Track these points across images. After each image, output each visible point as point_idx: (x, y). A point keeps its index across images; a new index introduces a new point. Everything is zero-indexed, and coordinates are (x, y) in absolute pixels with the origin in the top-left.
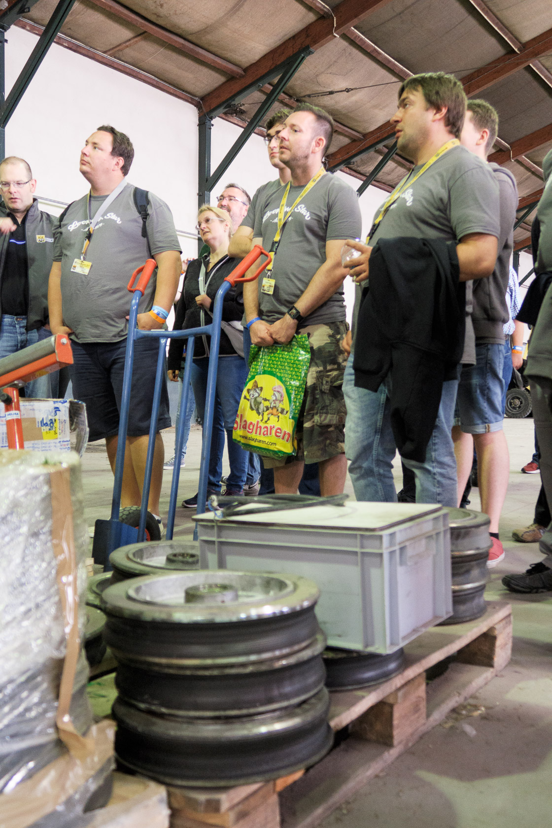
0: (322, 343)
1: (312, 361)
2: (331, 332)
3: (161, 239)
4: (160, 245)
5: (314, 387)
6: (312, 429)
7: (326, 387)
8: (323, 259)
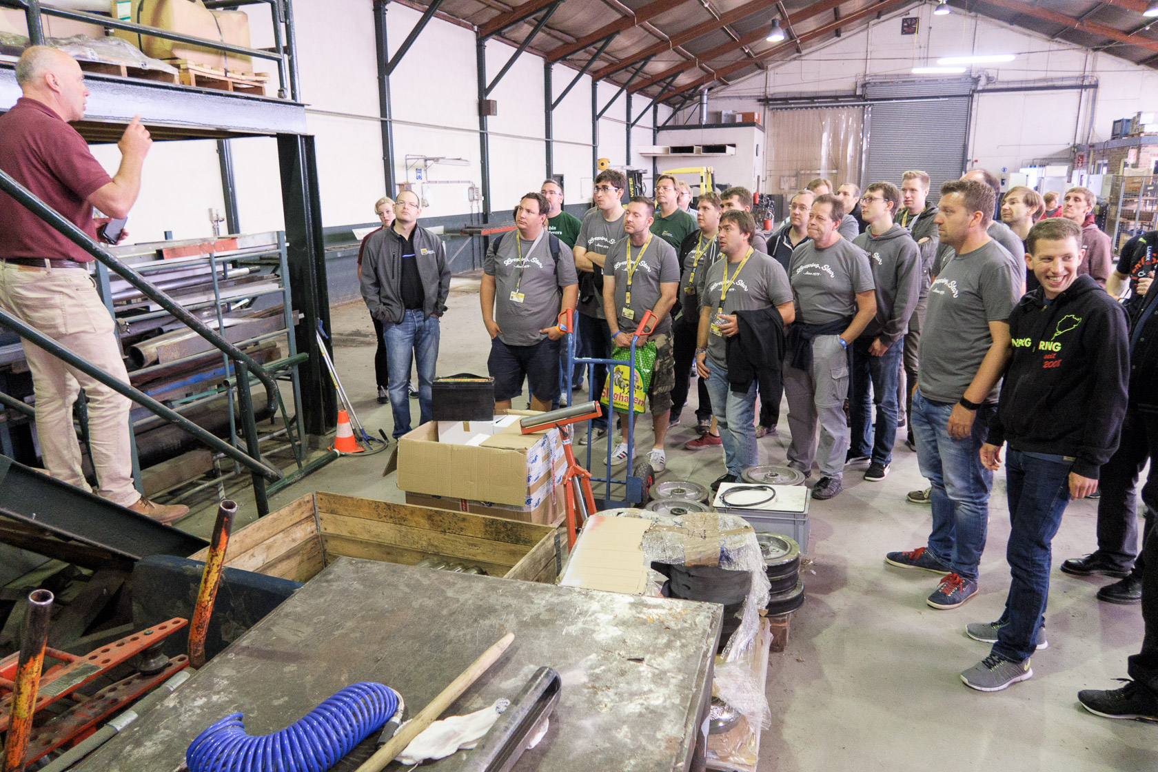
0: (662, 345)
1: (657, 357)
2: (666, 337)
3: (567, 276)
4: (566, 280)
5: (659, 371)
6: (657, 395)
7: (665, 371)
8: (661, 295)
